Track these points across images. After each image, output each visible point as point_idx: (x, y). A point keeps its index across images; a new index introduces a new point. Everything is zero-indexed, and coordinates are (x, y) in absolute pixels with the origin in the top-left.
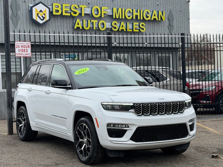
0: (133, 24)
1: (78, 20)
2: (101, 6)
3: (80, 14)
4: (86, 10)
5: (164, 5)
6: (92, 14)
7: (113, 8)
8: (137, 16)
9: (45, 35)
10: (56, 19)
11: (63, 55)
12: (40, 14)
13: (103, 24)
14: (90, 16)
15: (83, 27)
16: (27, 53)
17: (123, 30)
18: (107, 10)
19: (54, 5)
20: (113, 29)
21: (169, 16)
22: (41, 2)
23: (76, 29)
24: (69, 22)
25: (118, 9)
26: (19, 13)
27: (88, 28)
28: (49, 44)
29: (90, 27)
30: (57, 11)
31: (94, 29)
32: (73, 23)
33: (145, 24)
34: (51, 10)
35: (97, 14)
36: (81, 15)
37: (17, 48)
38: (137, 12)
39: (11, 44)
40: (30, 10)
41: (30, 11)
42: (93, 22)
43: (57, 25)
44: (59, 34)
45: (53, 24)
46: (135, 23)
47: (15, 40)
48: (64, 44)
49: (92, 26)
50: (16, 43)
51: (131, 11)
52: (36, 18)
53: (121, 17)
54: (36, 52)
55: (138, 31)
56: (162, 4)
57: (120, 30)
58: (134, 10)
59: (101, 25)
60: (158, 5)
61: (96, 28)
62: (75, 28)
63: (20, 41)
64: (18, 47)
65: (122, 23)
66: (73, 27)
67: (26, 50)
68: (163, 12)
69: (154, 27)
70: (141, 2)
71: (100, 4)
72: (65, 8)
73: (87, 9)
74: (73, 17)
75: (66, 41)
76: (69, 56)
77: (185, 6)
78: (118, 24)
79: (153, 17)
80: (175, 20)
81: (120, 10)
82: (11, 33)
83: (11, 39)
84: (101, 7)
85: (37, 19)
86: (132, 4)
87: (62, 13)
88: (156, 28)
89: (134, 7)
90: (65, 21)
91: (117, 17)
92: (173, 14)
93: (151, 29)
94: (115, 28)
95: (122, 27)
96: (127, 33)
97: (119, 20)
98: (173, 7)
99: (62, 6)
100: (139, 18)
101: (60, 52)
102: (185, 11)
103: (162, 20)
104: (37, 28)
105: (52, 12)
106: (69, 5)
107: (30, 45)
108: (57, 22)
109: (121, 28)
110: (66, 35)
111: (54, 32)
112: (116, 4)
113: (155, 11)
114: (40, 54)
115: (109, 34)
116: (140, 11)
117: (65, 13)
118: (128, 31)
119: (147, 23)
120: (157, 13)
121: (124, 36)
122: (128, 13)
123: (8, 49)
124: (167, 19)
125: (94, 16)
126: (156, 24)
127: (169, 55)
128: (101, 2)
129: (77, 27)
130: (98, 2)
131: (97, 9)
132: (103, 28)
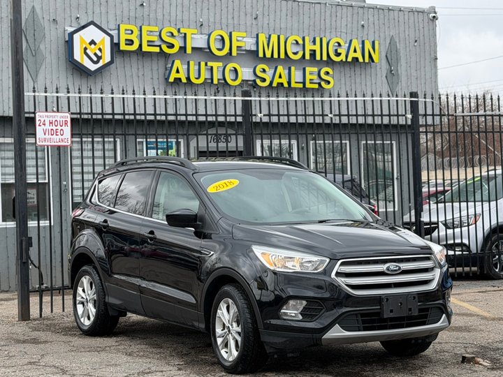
0: (304, 70)
1: (177, 63)
2: (229, 31)
3: (183, 49)
4: (197, 40)
5: (377, 27)
6: (209, 48)
7: (257, 35)
8: (313, 53)
9: (102, 98)
10: (127, 60)
11: (143, 142)
12: (91, 50)
13: (236, 70)
14: (205, 53)
15: (188, 78)
16: (63, 137)
17: (282, 84)
18: (245, 40)
19: (123, 27)
20: (258, 81)
21: (389, 53)
22: (92, 23)
23: (172, 83)
24: (157, 68)
25: (270, 36)
26: (42, 47)
27: (201, 81)
28: (111, 117)
29: (206, 79)
30: (130, 42)
31: (215, 82)
32: (166, 69)
33: (333, 70)
34: (116, 41)
35: (221, 47)
36: (185, 52)
37: (39, 125)
38: (314, 42)
39: (27, 118)
40: (67, 39)
41: (67, 42)
42: (212, 67)
43: (128, 73)
44: (134, 94)
45: (119, 71)
46: (308, 69)
47: (35, 110)
48: (146, 117)
49: (209, 77)
50: (37, 115)
51: (301, 42)
52: (82, 58)
53: (276, 56)
54: (81, 135)
55: (316, 86)
56: (372, 26)
57: (275, 84)
58: (307, 39)
59: (232, 72)
60: (363, 26)
61: (219, 80)
62: (171, 80)
63: (46, 110)
64: (41, 124)
65: (280, 69)
66: (167, 79)
67: (59, 131)
68: (373, 43)
69: (353, 77)
70: (322, 21)
71: (227, 26)
72: (148, 35)
73: (199, 36)
74: (166, 56)
75: (150, 110)
76: (157, 145)
77: (426, 29)
78: (270, 72)
79: (352, 55)
80: (403, 62)
81: (274, 39)
82: (28, 94)
83: (28, 107)
84: (231, 33)
85: (83, 61)
86: (301, 26)
87: (140, 46)
88: (358, 80)
89: (306, 31)
90: (147, 63)
91: (268, 55)
92: (398, 47)
93: (348, 83)
94: (264, 80)
95: (280, 77)
96: (289, 90)
97: (271, 61)
98: (397, 32)
99: (141, 30)
100: (318, 58)
101: (136, 135)
102: (427, 40)
103: (373, 61)
104: (84, 81)
105: (118, 45)
106: (156, 29)
107: (69, 120)
108: (129, 66)
109: (277, 80)
110: (149, 96)
111: (123, 91)
112: (265, 25)
113: (356, 40)
114: (90, 139)
115: (245, 94)
116: (321, 40)
117: (148, 45)
118: (292, 86)
119: (337, 69)
120: (361, 46)
121: (280, 99)
122: (293, 46)
123: (21, 129)
124: (385, 58)
125: (215, 53)
126: (358, 70)
127: (391, 141)
128: (230, 21)
129: (175, 79)
130: (224, 21)
131: (222, 36)
132: (235, 80)
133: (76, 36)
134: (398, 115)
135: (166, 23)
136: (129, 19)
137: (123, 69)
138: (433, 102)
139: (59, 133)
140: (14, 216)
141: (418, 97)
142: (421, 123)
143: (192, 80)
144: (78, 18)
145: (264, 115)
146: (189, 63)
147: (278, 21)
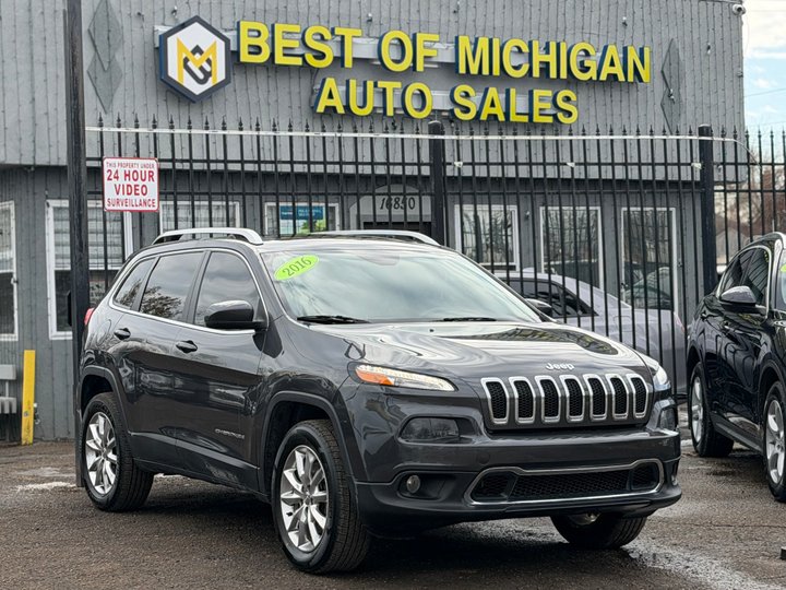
0: (531, 93)
1: (330, 83)
2: (412, 32)
3: (340, 60)
4: (361, 46)
5: (647, 26)
6: (380, 59)
7: (457, 38)
8: (545, 67)
9: (207, 136)
10: (251, 78)
12: (195, 62)
13: (422, 94)
14: (373, 67)
15: (347, 107)
16: (146, 197)
17: (495, 116)
18: (437, 46)
19: (245, 26)
20: (458, 112)
21: (666, 66)
22: (197, 19)
23: (321, 114)
24: (299, 89)
25: (477, 40)
26: (118, 57)
27: (367, 111)
28: (221, 166)
29: (375, 108)
30: (257, 50)
31: (390, 112)
32: (312, 92)
33: (577, 94)
34: (233, 47)
35: (399, 58)
36: (343, 65)
37: (109, 179)
38: (547, 50)
39: (89, 169)
40: (157, 45)
41: (157, 48)
42: (384, 89)
43: (253, 100)
44: (258, 129)
45: (239, 95)
46: (537, 93)
47: (102, 154)
48: (276, 167)
49: (380, 104)
50: (105, 162)
51: (525, 49)
52: (180, 75)
53: (486, 71)
54: (175, 196)
55: (550, 120)
56: (639, 24)
57: (484, 117)
58: (535, 45)
59: (416, 98)
60: (625, 24)
61: (395, 109)
62: (320, 109)
63: (120, 155)
64: (112, 177)
65: (493, 92)
66: (314, 108)
67: (140, 188)
68: (642, 51)
69: (609, 106)
70: (560, 16)
71: (409, 23)
72: (283, 38)
73: (365, 41)
74: (314, 71)
76: (294, 212)
77: (726, 28)
78: (476, 97)
79: (607, 70)
80: (689, 79)
81: (483, 44)
82: (91, 129)
83: (91, 150)
84: (415, 35)
85: (182, 79)
86: (527, 24)
87: (272, 55)
88: (616, 110)
89: (535, 34)
90: (283, 83)
91: (474, 70)
92: (682, 58)
93: (600, 114)
94: (466, 110)
95: (493, 105)
96: (507, 125)
97: (478, 79)
98: (681, 33)
99: (273, 31)
100: (553, 74)
101: (261, 195)
102: (727, 46)
103: (641, 80)
104: (184, 111)
105: (237, 53)
106: (297, 29)
107: (156, 171)
108: (254, 87)
109: (487, 110)
110: (283, 133)
111: (241, 124)
112: (470, 23)
113: (614, 47)
114: (190, 203)
115: (435, 130)
116: (558, 46)
117: (285, 55)
118: (511, 119)
119: (584, 93)
120: (621, 55)
121: (489, 138)
122: (514, 56)
123: (80, 184)
124: (660, 75)
125: (390, 68)
126: (616, 94)
127: (668, 208)
128: (414, 17)
129: (327, 108)
130: (404, 16)
131: (400, 40)
132: (421, 110)
133: (171, 41)
134: (679, 164)
135: (313, 18)
136: (254, 13)
137: (244, 92)
138: (735, 143)
139: (139, 192)
140: (70, 323)
141: (712, 136)
142: (716, 179)
143: (353, 109)
144: (175, 11)
145: (465, 164)
146: (348, 83)
147: (490, 16)
